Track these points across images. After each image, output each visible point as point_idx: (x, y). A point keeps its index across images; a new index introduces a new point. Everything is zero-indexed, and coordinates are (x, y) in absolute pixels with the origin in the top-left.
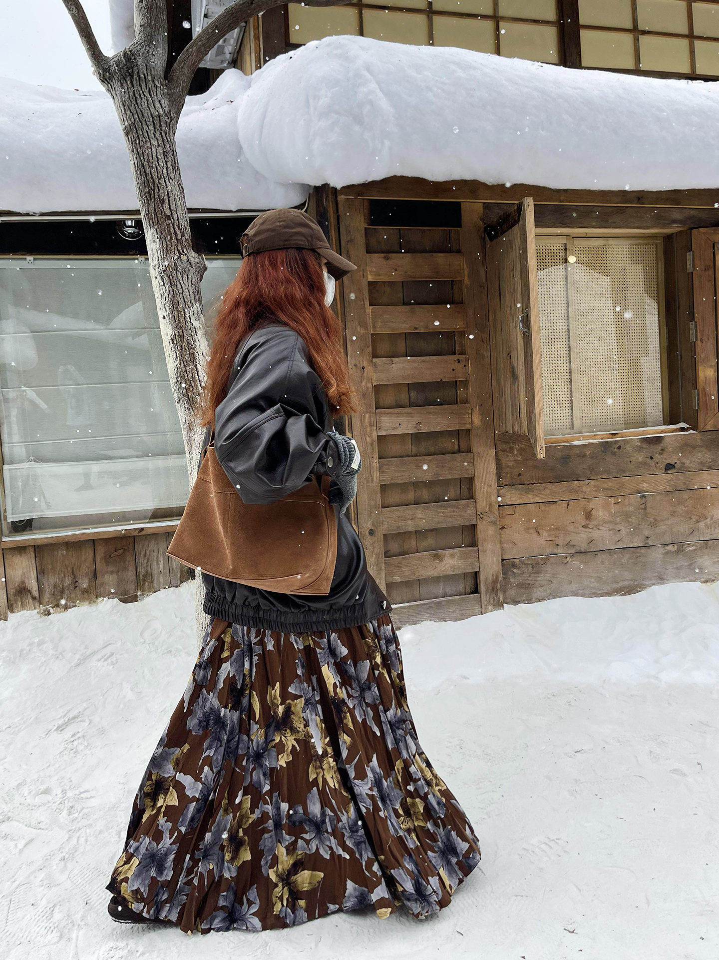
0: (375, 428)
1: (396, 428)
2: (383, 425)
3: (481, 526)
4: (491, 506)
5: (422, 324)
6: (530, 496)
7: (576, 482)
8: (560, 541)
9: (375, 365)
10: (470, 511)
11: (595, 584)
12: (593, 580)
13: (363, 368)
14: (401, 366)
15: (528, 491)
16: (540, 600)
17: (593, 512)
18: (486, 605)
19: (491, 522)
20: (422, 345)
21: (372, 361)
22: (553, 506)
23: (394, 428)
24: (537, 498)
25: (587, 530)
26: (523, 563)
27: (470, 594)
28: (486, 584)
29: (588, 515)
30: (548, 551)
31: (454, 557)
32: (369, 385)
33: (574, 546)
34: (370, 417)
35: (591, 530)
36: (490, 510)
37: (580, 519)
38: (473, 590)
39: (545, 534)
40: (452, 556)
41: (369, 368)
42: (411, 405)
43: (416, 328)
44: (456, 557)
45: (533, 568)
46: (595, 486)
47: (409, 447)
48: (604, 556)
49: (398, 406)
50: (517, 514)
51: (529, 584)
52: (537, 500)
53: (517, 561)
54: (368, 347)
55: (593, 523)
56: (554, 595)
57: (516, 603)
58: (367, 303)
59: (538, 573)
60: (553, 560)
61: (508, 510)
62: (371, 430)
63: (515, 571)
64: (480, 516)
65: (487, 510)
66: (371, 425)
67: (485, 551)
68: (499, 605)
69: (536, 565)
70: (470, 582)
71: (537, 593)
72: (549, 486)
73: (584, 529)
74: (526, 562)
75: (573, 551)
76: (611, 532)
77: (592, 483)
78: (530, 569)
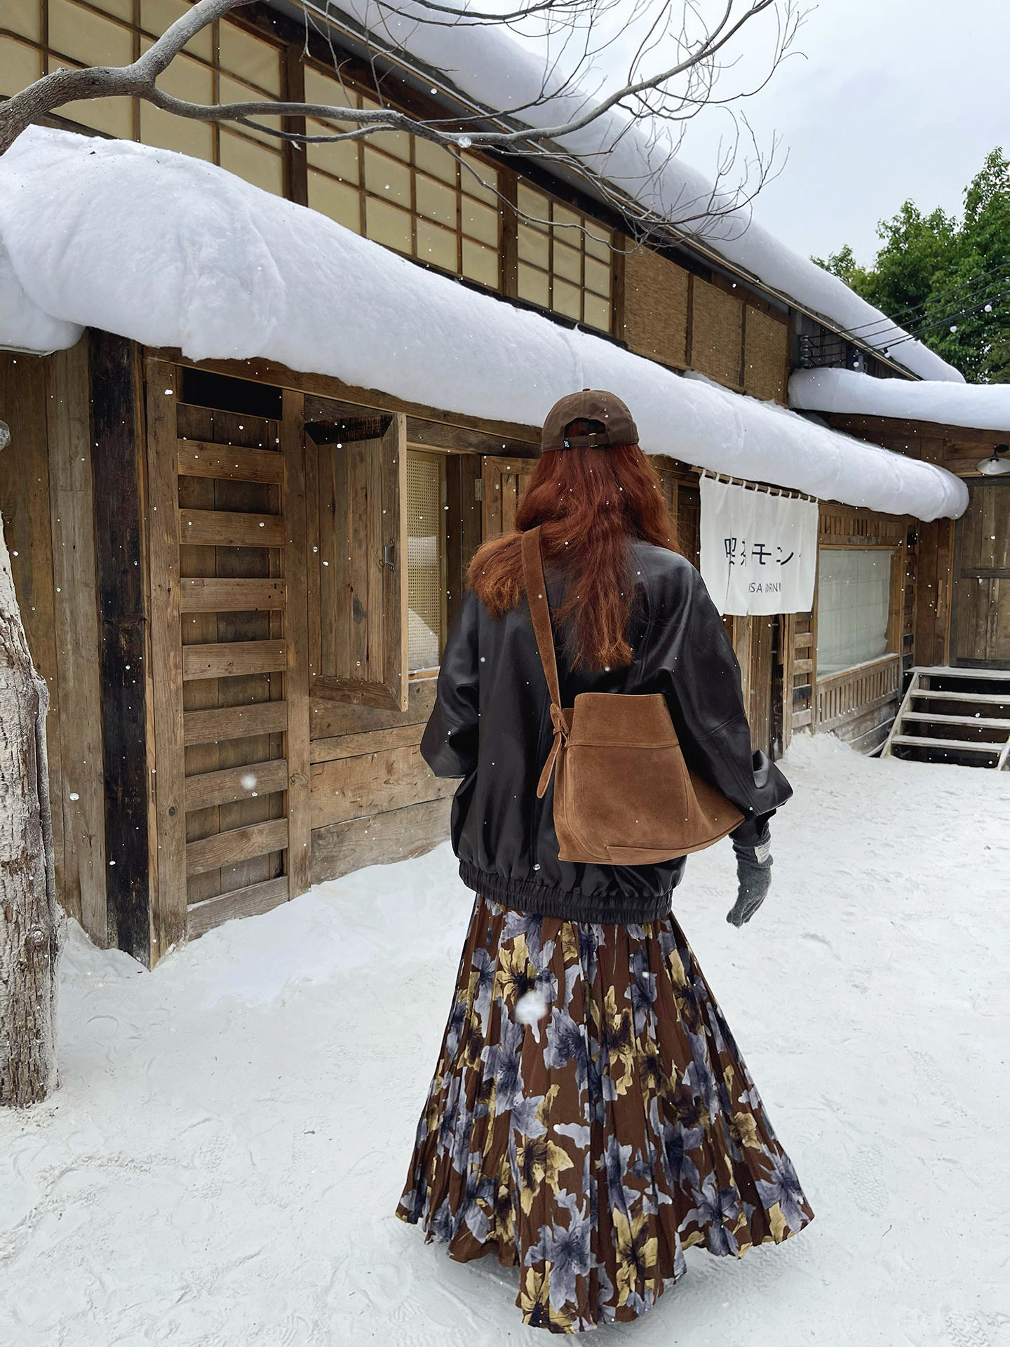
0: (180, 671)
1: (206, 671)
2: (190, 667)
3: (292, 793)
4: (303, 765)
5: (238, 536)
6: (338, 751)
7: (381, 732)
8: (363, 801)
9: (183, 587)
10: (282, 774)
11: (394, 847)
12: (391, 843)
13: (169, 590)
14: (213, 589)
15: (337, 745)
16: (343, 874)
17: (395, 765)
18: (294, 889)
19: (302, 786)
20: (234, 563)
21: (179, 582)
22: (359, 761)
23: (203, 671)
24: (345, 753)
25: (388, 786)
26: (328, 831)
27: (275, 877)
28: (295, 863)
29: (390, 769)
30: (352, 816)
31: (263, 833)
32: (176, 613)
33: (377, 805)
34: (175, 656)
35: (392, 786)
36: (302, 771)
37: (383, 774)
38: (278, 871)
39: (350, 794)
40: (261, 832)
41: (176, 591)
42: (220, 640)
43: (231, 542)
44: (265, 832)
45: (338, 837)
46: (397, 735)
47: (216, 696)
48: (402, 815)
49: (205, 641)
50: (325, 773)
51: (333, 856)
52: (345, 754)
53: (323, 829)
54: (176, 562)
55: (393, 777)
56: (356, 866)
57: (320, 881)
58: (176, 505)
59: (342, 841)
60: (356, 825)
61: (318, 769)
62: (176, 674)
63: (321, 842)
64: (290, 780)
65: (299, 771)
66: (176, 667)
67: (295, 822)
68: (306, 886)
69: (341, 832)
70: (275, 863)
71: (341, 866)
72: (356, 737)
73: (385, 786)
74: (332, 830)
75: (376, 812)
76: (409, 786)
77: (395, 731)
78: (335, 838)
